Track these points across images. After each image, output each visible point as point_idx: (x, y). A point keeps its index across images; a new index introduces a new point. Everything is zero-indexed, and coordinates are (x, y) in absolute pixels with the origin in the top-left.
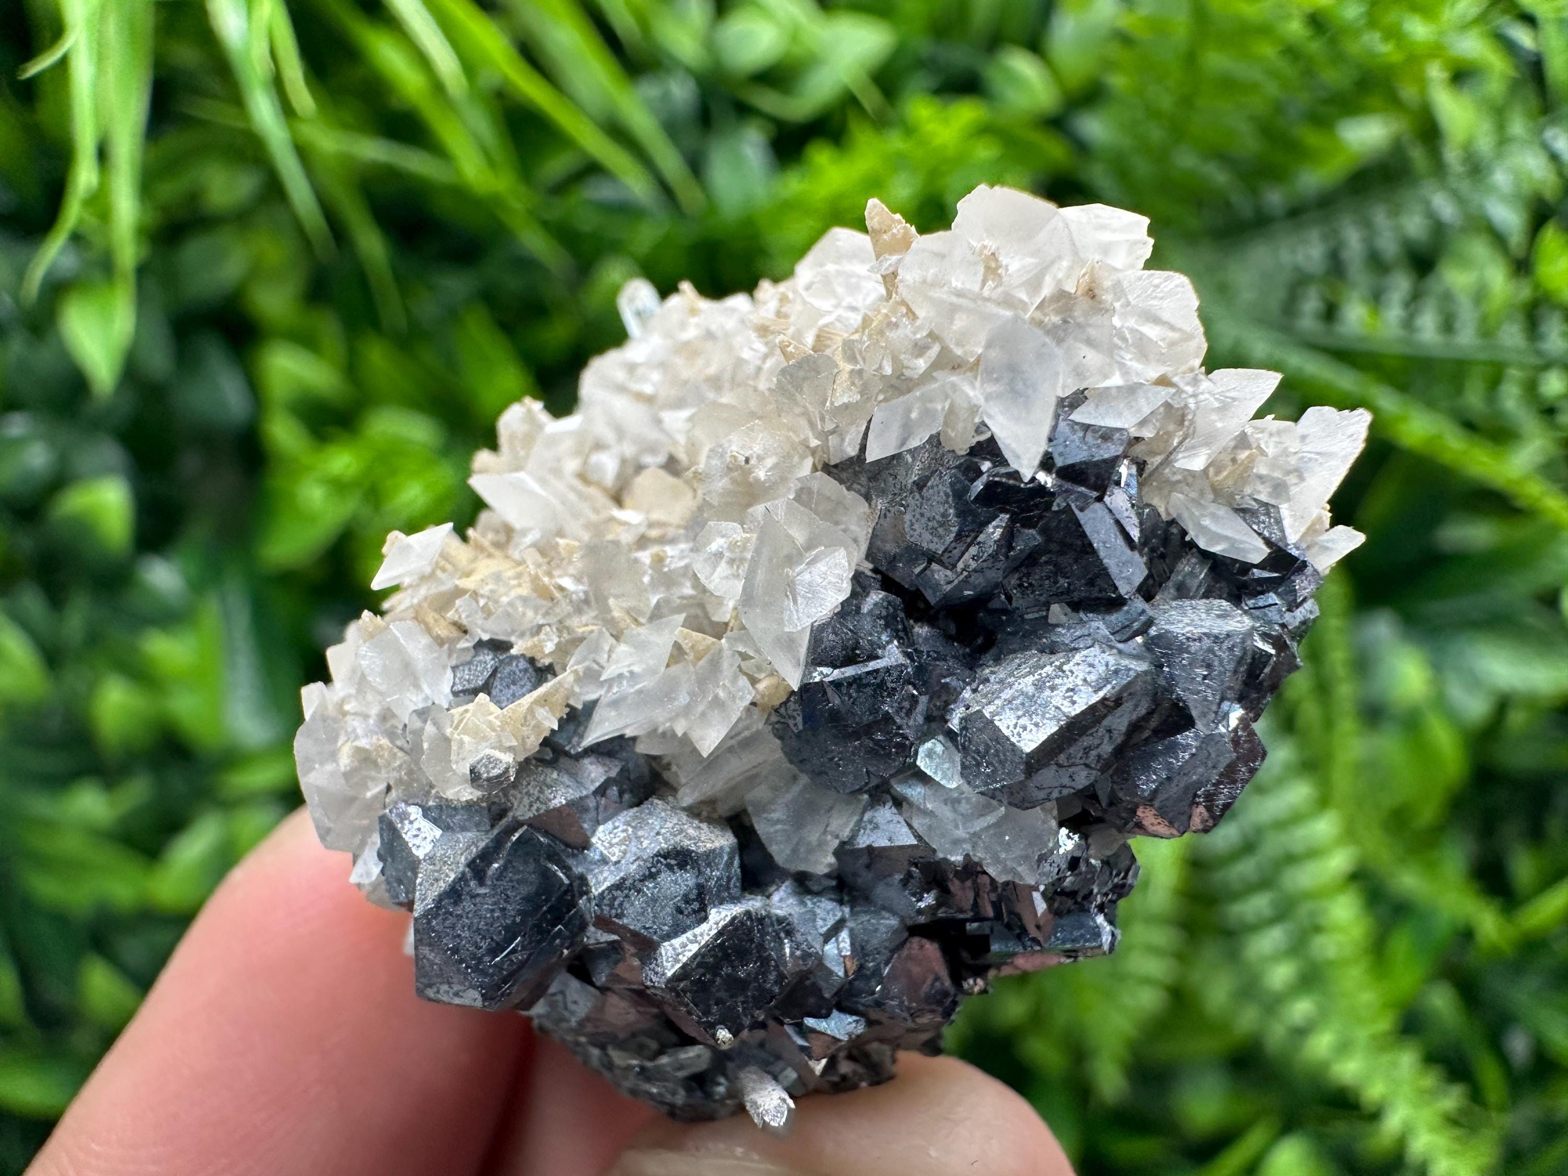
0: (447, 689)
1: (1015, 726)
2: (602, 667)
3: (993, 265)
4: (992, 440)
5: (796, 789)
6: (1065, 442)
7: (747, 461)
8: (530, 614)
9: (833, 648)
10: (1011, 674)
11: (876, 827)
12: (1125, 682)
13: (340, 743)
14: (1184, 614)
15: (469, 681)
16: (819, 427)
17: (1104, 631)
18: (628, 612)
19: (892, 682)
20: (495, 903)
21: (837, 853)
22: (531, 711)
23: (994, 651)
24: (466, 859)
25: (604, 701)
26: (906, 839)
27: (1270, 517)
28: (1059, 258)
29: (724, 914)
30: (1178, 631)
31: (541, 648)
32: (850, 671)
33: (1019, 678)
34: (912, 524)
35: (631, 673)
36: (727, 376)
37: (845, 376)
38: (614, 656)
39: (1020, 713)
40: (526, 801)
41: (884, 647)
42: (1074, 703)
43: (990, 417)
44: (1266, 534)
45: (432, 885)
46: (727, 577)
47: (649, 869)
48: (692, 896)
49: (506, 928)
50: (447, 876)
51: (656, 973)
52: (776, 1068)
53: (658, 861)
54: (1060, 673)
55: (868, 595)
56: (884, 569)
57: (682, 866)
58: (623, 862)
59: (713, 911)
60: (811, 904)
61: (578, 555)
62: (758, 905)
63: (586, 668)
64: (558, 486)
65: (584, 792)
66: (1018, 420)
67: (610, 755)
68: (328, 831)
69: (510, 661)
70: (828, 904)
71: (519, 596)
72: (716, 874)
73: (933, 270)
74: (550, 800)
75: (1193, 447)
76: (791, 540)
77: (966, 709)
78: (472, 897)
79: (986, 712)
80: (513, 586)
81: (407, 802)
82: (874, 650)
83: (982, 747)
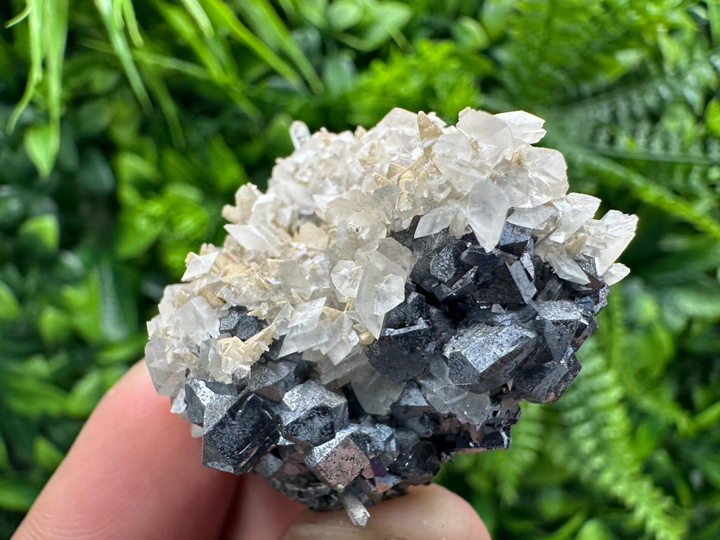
0: (217, 329)
1: (475, 360)
2: (288, 321)
3: (475, 146)
4: (473, 234)
5: (374, 379)
8: (255, 296)
9: (395, 320)
10: (474, 334)
11: (410, 397)
12: (524, 342)
13: (166, 350)
14: (551, 309)
15: (227, 326)
16: (391, 216)
17: (517, 318)
18: (299, 294)
19: (421, 336)
20: (240, 428)
21: (390, 406)
22: (258, 342)
23: (465, 320)
24: (227, 408)
25: (289, 336)
26: (423, 403)
27: (590, 263)
28: (507, 147)
29: (342, 435)
30: (549, 319)
31: (260, 312)
32: (402, 331)
33: (477, 337)
34: (433, 267)
35: (302, 325)
36: (344, 179)
37: (405, 196)
38: (294, 317)
39: (478, 354)
40: (254, 383)
41: (417, 319)
42: (502, 351)
43: (472, 222)
44: (588, 271)
45: (211, 419)
46: (348, 287)
47: (309, 415)
48: (329, 427)
49: (245, 439)
50: (218, 416)
51: (312, 460)
52: (360, 496)
53: (314, 412)
54: (496, 337)
55: (411, 294)
56: (418, 282)
57: (324, 414)
58: (297, 411)
59: (337, 433)
60: (378, 428)
61: (276, 266)
62: (356, 429)
63: (281, 322)
64: (265, 229)
65: (280, 378)
66: (486, 225)
67: (291, 361)
68: (160, 386)
69: (247, 317)
70: (386, 428)
71: (251, 287)
72: (339, 417)
73: (448, 150)
74: (265, 383)
75: (559, 231)
76: (377, 270)
77: (453, 348)
78: (229, 425)
79: (463, 352)
80: (247, 281)
81: (198, 379)
82: (413, 321)
83: (459, 367)
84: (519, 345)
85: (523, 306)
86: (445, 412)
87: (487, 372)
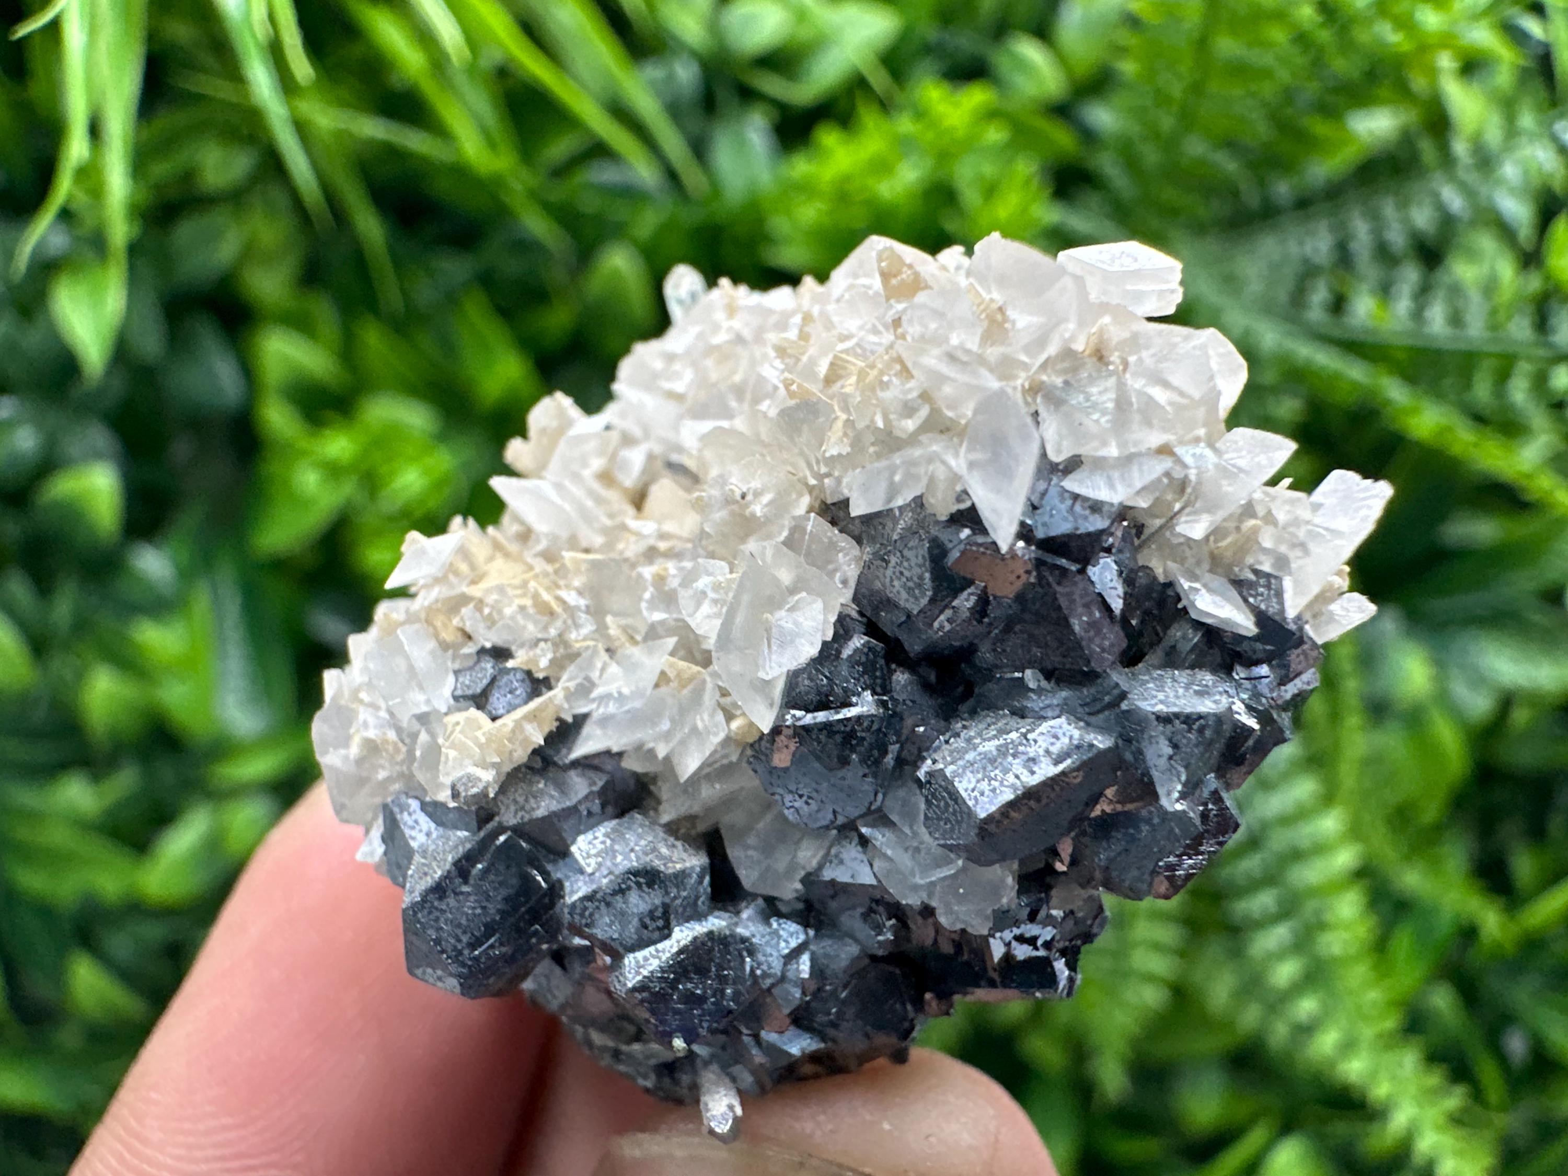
0: (447, 692)
1: (973, 790)
2: (593, 684)
3: (999, 317)
4: (973, 508)
5: (769, 817)
6: (1051, 510)
7: (743, 497)
8: (531, 627)
9: (807, 693)
10: (980, 734)
11: (841, 862)
12: (1085, 758)
13: (352, 731)
14: (1161, 688)
15: (468, 687)
16: (816, 468)
17: (1074, 702)
18: (625, 629)
19: (863, 731)
20: (476, 901)
21: (802, 881)
22: (518, 724)
23: (971, 702)
24: (453, 858)
25: (595, 716)
26: (869, 879)
27: (1270, 589)
28: (1066, 320)
29: (686, 932)
30: (1149, 709)
31: (535, 661)
32: (822, 717)
33: (984, 740)
34: (892, 580)
35: (620, 693)
36: (748, 388)
37: (839, 424)
38: (605, 676)
39: (980, 776)
40: (513, 808)
41: (859, 695)
42: (1033, 773)
43: (972, 486)
44: (1262, 607)
45: (421, 878)
46: (708, 616)
47: (619, 884)
48: (659, 913)
49: (486, 925)
50: (435, 872)
51: (619, 981)
52: (735, 1071)
53: (629, 879)
54: (1024, 742)
55: (850, 638)
56: (868, 614)
57: (650, 885)
58: (597, 874)
59: (677, 929)
60: (775, 925)
61: (583, 569)
62: (724, 923)
63: (578, 685)
64: (577, 491)
65: (568, 804)
66: (999, 491)
67: (596, 768)
68: (343, 808)
69: (508, 671)
70: (793, 927)
71: (522, 608)
72: (684, 894)
73: (933, 326)
74: (533, 809)
75: (1195, 513)
76: (776, 581)
77: (934, 762)
78: (456, 894)
79: (949, 771)
80: (517, 596)
81: (407, 794)
82: (849, 697)
83: (942, 804)
84: (1073, 763)
85: (1090, 677)
86: (911, 900)
87: (997, 816)
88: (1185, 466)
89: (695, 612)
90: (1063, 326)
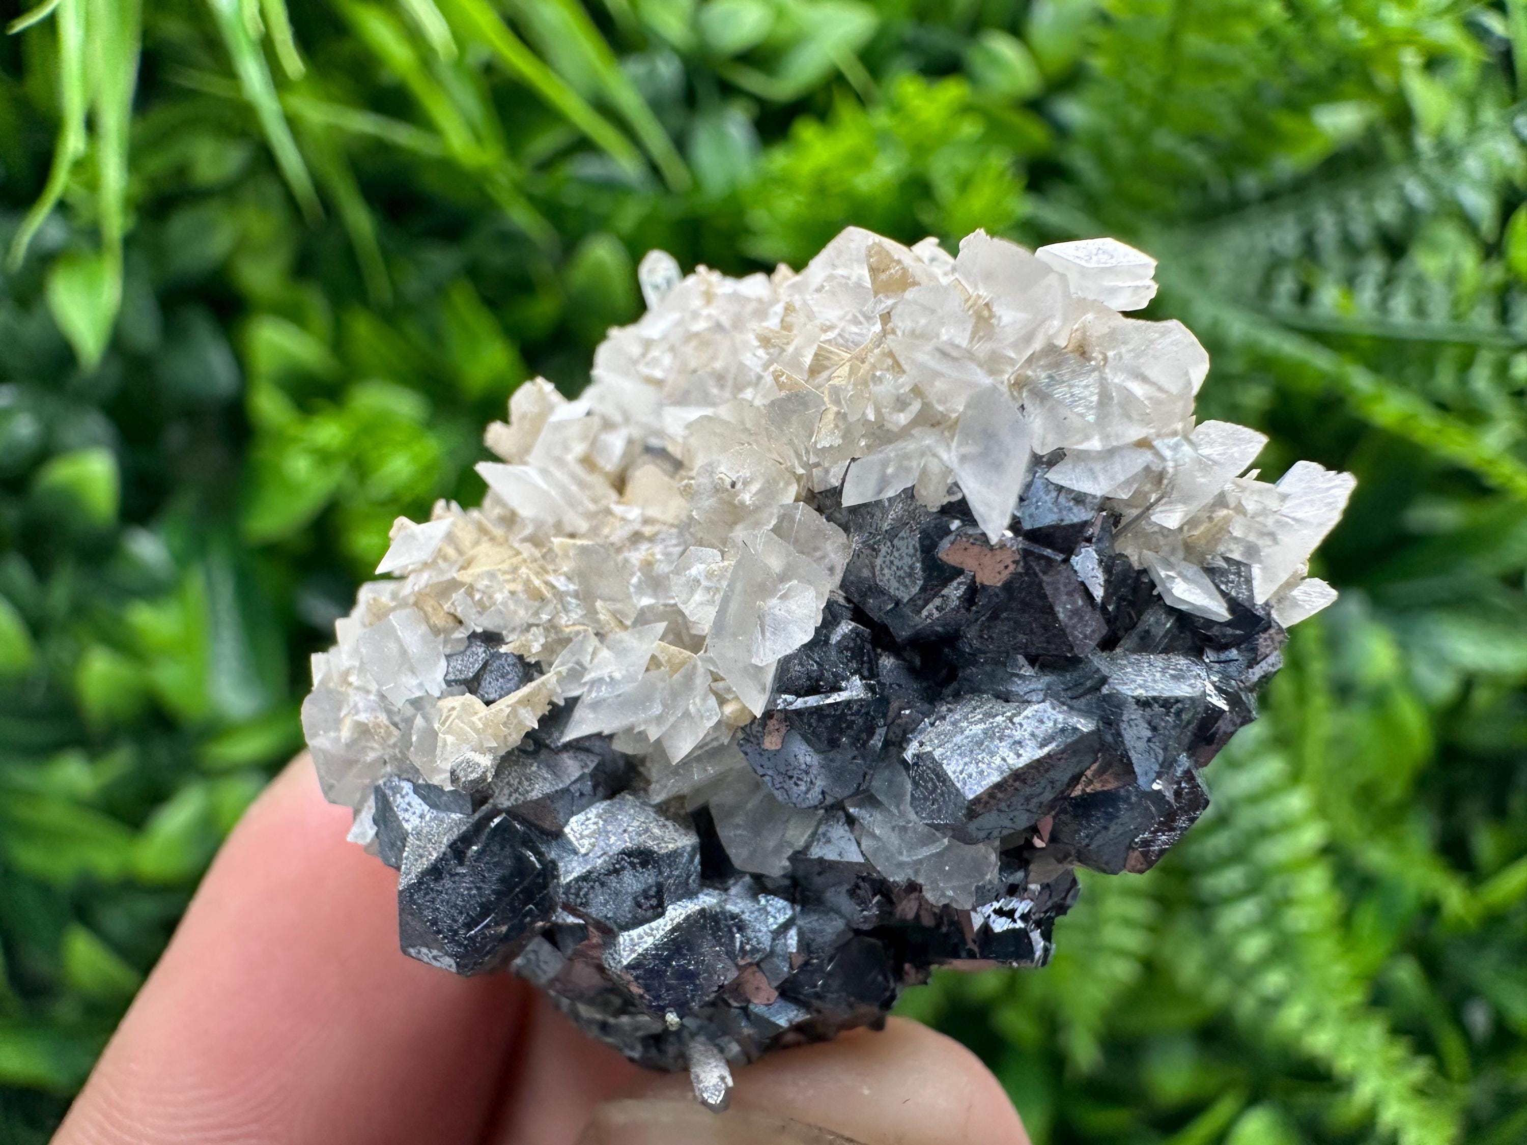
0: (440, 676)
1: (961, 772)
2: (585, 669)
3: (986, 313)
4: (963, 502)
5: (757, 798)
6: (1037, 502)
7: (733, 485)
8: (522, 612)
9: (800, 677)
10: (966, 718)
11: (829, 841)
12: (1069, 740)
13: (342, 714)
14: (1139, 673)
15: (461, 672)
16: (805, 459)
17: (1058, 687)
18: (614, 614)
19: (852, 714)
20: (472, 882)
21: (790, 859)
22: (513, 707)
23: (955, 685)
24: (448, 840)
25: (587, 699)
26: (854, 856)
27: (1240, 576)
28: (1052, 317)
29: (680, 910)
30: (1129, 693)
31: (527, 646)
32: (812, 701)
33: (971, 723)
34: (882, 569)
35: (611, 677)
36: (730, 376)
37: (830, 416)
38: (596, 661)
39: (967, 759)
40: (506, 791)
41: (848, 679)
42: (1019, 756)
43: (961, 479)
44: (1233, 593)
45: (416, 860)
46: (702, 604)
47: (614, 864)
48: (652, 893)
49: (482, 905)
50: (430, 854)
51: (614, 959)
52: (723, 1042)
53: (623, 859)
54: (1010, 725)
55: (839, 623)
56: (855, 600)
57: (644, 864)
58: (591, 855)
59: (670, 907)
60: (763, 902)
61: (571, 554)
62: (714, 901)
63: (570, 669)
64: (561, 476)
65: (561, 786)
66: (990, 484)
67: (588, 750)
68: (331, 787)
69: (501, 655)
70: (780, 903)
71: (513, 593)
72: (676, 873)
73: (923, 321)
74: (527, 792)
75: (1170, 503)
76: (767, 569)
77: (921, 744)
78: (452, 875)
79: (937, 754)
80: (508, 581)
81: (399, 777)
82: (838, 682)
83: (930, 785)
84: (1057, 746)
85: (1074, 662)
86: (898, 878)
87: (985, 798)
88: (1163, 459)
89: (689, 600)
90: (1048, 323)
